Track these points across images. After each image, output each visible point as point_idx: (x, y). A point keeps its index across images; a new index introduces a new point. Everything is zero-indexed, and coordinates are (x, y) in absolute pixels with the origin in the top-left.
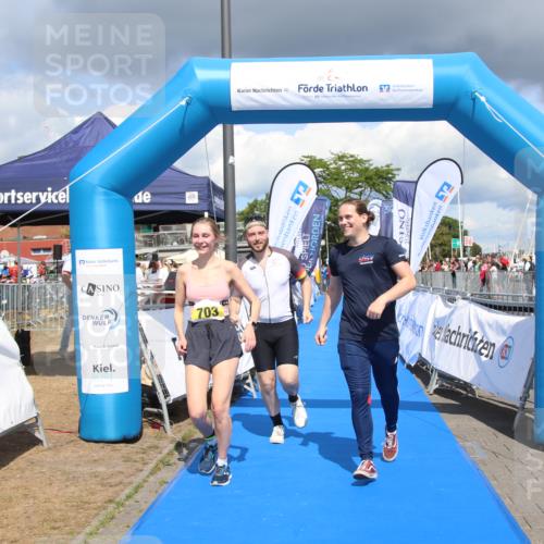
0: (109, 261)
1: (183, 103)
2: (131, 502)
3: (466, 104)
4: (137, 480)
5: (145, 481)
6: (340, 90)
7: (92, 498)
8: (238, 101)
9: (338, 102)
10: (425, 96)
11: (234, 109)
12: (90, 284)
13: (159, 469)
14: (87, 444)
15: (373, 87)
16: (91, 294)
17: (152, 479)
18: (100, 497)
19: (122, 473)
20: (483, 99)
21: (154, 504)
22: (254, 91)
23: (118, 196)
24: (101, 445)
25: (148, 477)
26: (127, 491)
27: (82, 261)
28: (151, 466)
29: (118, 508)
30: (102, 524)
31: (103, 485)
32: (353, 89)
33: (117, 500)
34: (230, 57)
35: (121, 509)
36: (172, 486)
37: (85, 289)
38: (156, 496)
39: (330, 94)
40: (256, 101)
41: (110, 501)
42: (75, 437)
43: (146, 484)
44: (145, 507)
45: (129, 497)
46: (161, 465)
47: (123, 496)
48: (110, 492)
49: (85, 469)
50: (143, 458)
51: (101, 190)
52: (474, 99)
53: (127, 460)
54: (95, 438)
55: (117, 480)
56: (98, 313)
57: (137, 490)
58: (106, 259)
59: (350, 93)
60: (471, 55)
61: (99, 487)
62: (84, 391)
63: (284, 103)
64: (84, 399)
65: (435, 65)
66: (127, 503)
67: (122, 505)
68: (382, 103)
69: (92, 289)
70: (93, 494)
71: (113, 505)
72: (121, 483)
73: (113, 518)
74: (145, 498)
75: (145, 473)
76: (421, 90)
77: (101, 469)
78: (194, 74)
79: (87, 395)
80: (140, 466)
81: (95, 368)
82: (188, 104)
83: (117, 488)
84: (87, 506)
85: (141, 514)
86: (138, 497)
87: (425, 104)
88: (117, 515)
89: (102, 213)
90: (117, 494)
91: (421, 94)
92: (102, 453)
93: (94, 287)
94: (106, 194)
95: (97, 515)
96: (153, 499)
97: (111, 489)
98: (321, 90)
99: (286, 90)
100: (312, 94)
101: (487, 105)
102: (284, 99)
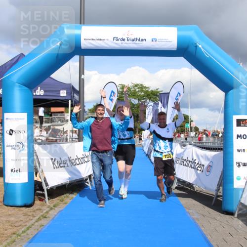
0: (20, 119)
1: (58, 44)
2: (25, 234)
3: (192, 49)
4: (29, 224)
5: (33, 225)
6: (133, 40)
7: (5, 232)
8: (84, 44)
9: (132, 46)
10: (173, 44)
11: (82, 48)
12: (11, 130)
13: (41, 219)
14: (6, 207)
15: (149, 39)
16: (11, 134)
17: (36, 224)
18: (9, 232)
19: (22, 221)
20: (200, 46)
21: (36, 235)
22: (92, 39)
23: (26, 88)
24: (13, 208)
25: (34, 223)
26: (23, 229)
27: (7, 119)
28: (37, 217)
29: (17, 237)
30: (9, 244)
31: (11, 226)
32: (139, 40)
33: (17, 233)
34: (84, 24)
35: (19, 237)
36: (46, 227)
37: (8, 132)
38: (37, 231)
39: (128, 42)
40: (93, 45)
41: (14, 234)
42: (1, 204)
43: (33, 226)
44: (31, 236)
45: (23, 232)
46: (41, 218)
47: (21, 232)
48: (15, 230)
49: (4, 219)
50: (33, 215)
51: (17, 84)
52: (196, 46)
53: (25, 215)
54: (11, 204)
55: (20, 224)
56: (14, 144)
57: (28, 229)
58: (19, 118)
59: (138, 42)
60: (195, 26)
61: (10, 227)
62: (6, 181)
63: (106, 46)
64: (6, 185)
65: (178, 30)
66: (22, 235)
67: (20, 235)
68: (153, 47)
69: (11, 132)
70: (6, 230)
71: (16, 235)
72: (20, 225)
73: (14, 241)
74: (32, 232)
75: (33, 221)
76: (171, 42)
77: (12, 219)
78: (64, 31)
79: (8, 183)
80: (31, 218)
81: (12, 170)
82: (60, 45)
83: (19, 228)
84: (2, 235)
85: (29, 240)
86: (28, 232)
87: (173, 48)
88: (17, 240)
89: (18, 96)
90: (18, 230)
91: (171, 43)
92: (13, 212)
93: (12, 131)
94: (20, 87)
95: (7, 240)
96: (36, 233)
97: (15, 228)
98: (124, 40)
99: (107, 40)
100: (120, 42)
101: (202, 49)
102: (106, 44)
